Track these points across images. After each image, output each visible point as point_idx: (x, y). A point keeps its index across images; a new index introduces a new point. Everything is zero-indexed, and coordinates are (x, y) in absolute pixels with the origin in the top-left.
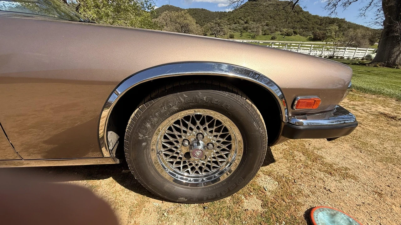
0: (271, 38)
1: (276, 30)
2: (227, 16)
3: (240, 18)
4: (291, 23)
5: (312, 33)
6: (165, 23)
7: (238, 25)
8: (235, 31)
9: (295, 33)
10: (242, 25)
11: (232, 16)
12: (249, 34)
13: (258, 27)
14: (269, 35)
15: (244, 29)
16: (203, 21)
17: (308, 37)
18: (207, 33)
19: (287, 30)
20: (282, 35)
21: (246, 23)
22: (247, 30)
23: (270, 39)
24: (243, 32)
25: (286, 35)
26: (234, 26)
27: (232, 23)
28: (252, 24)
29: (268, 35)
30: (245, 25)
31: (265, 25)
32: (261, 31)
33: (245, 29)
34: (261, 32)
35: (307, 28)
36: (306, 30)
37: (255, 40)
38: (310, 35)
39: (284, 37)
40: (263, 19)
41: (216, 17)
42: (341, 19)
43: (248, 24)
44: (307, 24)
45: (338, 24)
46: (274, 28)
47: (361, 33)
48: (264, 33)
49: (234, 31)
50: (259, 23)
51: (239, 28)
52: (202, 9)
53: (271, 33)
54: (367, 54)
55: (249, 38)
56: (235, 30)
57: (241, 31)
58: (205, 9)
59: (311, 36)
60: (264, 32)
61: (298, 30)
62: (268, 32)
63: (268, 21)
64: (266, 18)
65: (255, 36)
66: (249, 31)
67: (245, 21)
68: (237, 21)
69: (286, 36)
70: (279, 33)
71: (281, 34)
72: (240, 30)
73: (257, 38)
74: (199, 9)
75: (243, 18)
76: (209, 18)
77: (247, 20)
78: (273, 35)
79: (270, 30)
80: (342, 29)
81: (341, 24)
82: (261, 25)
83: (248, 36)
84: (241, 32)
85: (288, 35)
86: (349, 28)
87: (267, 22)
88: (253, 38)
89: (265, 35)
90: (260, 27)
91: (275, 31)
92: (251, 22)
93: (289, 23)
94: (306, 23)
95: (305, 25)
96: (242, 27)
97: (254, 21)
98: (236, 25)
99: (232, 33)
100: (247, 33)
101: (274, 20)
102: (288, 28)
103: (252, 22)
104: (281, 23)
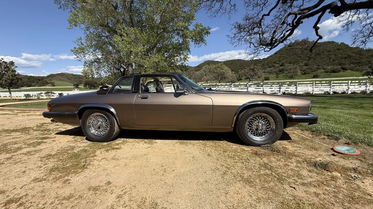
0: (313, 77)
2: (262, 62)
3: (275, 63)
4: (336, 60)
5: (369, 67)
6: (204, 74)
7: (273, 68)
8: (271, 74)
9: (344, 69)
10: (278, 67)
11: (266, 62)
12: (285, 75)
13: (295, 68)
14: (311, 74)
15: (280, 71)
16: (238, 69)
17: (365, 71)
18: (242, 78)
19: (332, 67)
20: (327, 72)
21: (281, 66)
22: (283, 72)
24: (279, 74)
25: (331, 72)
26: (269, 69)
27: (267, 67)
28: (289, 66)
30: (281, 68)
31: (303, 66)
32: (299, 71)
33: (281, 71)
35: (359, 63)
36: (359, 64)
38: (367, 69)
39: (329, 74)
40: (300, 61)
41: (252, 64)
43: (284, 66)
44: (359, 59)
46: (316, 67)
48: (303, 73)
49: (269, 74)
50: (297, 64)
51: (274, 71)
52: (238, 59)
53: (312, 72)
56: (270, 73)
57: (277, 73)
59: (368, 71)
60: (303, 71)
61: (347, 66)
62: (308, 71)
63: (307, 61)
64: (304, 59)
65: (292, 76)
66: (286, 72)
67: (281, 64)
68: (271, 65)
70: (323, 70)
71: (325, 72)
72: (275, 73)
73: (295, 78)
75: (278, 62)
76: (244, 65)
77: (282, 63)
78: (315, 73)
79: (311, 69)
82: (299, 66)
83: (285, 77)
84: (277, 74)
85: (334, 71)
87: (306, 63)
89: (305, 74)
90: (298, 67)
91: (317, 69)
92: (287, 64)
93: (333, 61)
95: (356, 60)
96: (278, 70)
97: (290, 63)
98: (271, 68)
99: (267, 76)
100: (283, 75)
101: (314, 60)
102: (333, 65)
103: (288, 64)
104: (324, 62)
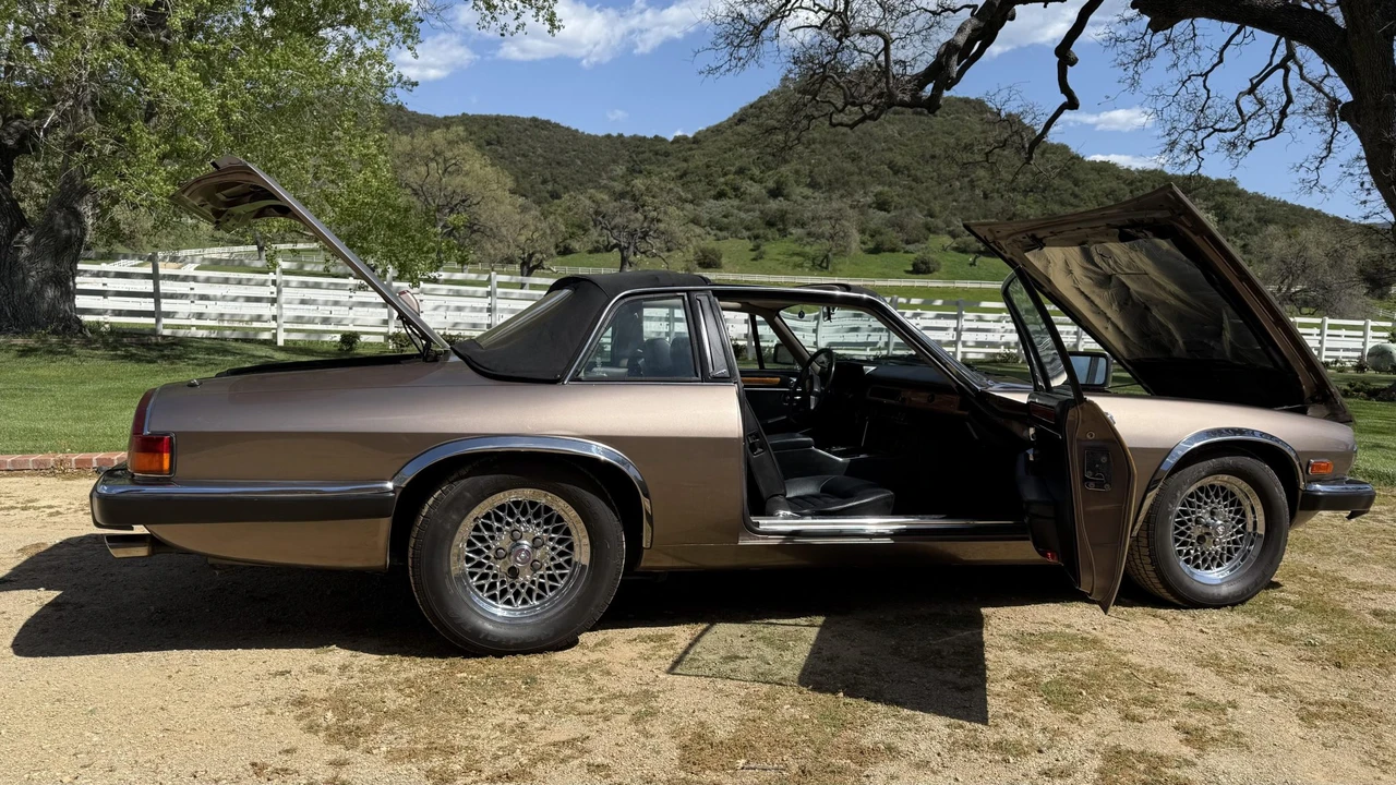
0: (911, 269)
1: (929, 229)
2: (671, 160)
3: (741, 171)
4: (995, 195)
7: (736, 202)
8: (725, 233)
10: (757, 202)
11: (699, 159)
12: (795, 247)
13: (837, 218)
14: (901, 253)
15: (770, 224)
16: (539, 180)
18: (575, 245)
20: (964, 251)
21: (775, 193)
22: (785, 230)
23: (907, 272)
24: (767, 240)
25: (980, 252)
26: (712, 208)
27: (704, 192)
28: (806, 198)
29: (893, 250)
30: (774, 205)
31: (870, 206)
32: (854, 231)
33: (776, 224)
34: (856, 237)
37: (832, 274)
39: (973, 264)
40: (856, 178)
41: (614, 162)
42: (1220, 182)
43: (787, 198)
44: (1073, 200)
45: (1211, 204)
46: (919, 217)
47: (1318, 244)
48: (871, 245)
49: (720, 234)
50: (842, 196)
51: (742, 221)
52: (534, 120)
53: (908, 242)
54: (1370, 346)
55: (801, 266)
56: (721, 229)
57: (756, 232)
58: (548, 122)
60: (872, 236)
62: (892, 236)
63: (884, 184)
64: (870, 173)
65: (826, 257)
66: (797, 232)
67: (771, 184)
68: (726, 184)
69: (983, 258)
70: (947, 240)
71: (957, 249)
72: (748, 229)
73: (838, 267)
74: (516, 120)
75: (756, 171)
77: (777, 182)
78: (917, 252)
79: (901, 228)
80: (1231, 223)
81: (1223, 203)
82: (851, 207)
83: (795, 258)
84: (757, 237)
86: (1264, 221)
87: (881, 193)
88: (822, 264)
89: (877, 250)
90: (850, 212)
91: (925, 231)
92: (798, 190)
93: (986, 196)
94: (1066, 197)
95: (1062, 203)
96: (757, 213)
97: (814, 185)
98: (725, 202)
99: (710, 243)
100: (786, 245)
101: (914, 184)
103: (808, 192)
104: (950, 198)
